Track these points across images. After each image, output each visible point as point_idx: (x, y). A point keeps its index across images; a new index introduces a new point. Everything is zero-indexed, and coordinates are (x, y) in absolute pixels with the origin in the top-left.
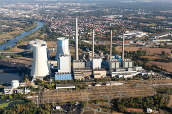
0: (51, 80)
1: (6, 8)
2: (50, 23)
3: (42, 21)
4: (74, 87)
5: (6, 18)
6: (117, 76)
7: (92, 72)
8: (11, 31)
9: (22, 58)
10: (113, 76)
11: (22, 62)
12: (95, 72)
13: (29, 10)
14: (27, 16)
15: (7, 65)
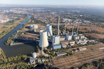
0: (51, 49)
1: (14, 10)
2: (33, 16)
3: (30, 15)
4: (66, 54)
5: (15, 14)
6: (80, 44)
7: (69, 42)
8: (19, 19)
9: (29, 34)
10: (78, 43)
11: (30, 36)
12: (70, 43)
13: (23, 10)
14: (23, 13)
15: (24, 39)
